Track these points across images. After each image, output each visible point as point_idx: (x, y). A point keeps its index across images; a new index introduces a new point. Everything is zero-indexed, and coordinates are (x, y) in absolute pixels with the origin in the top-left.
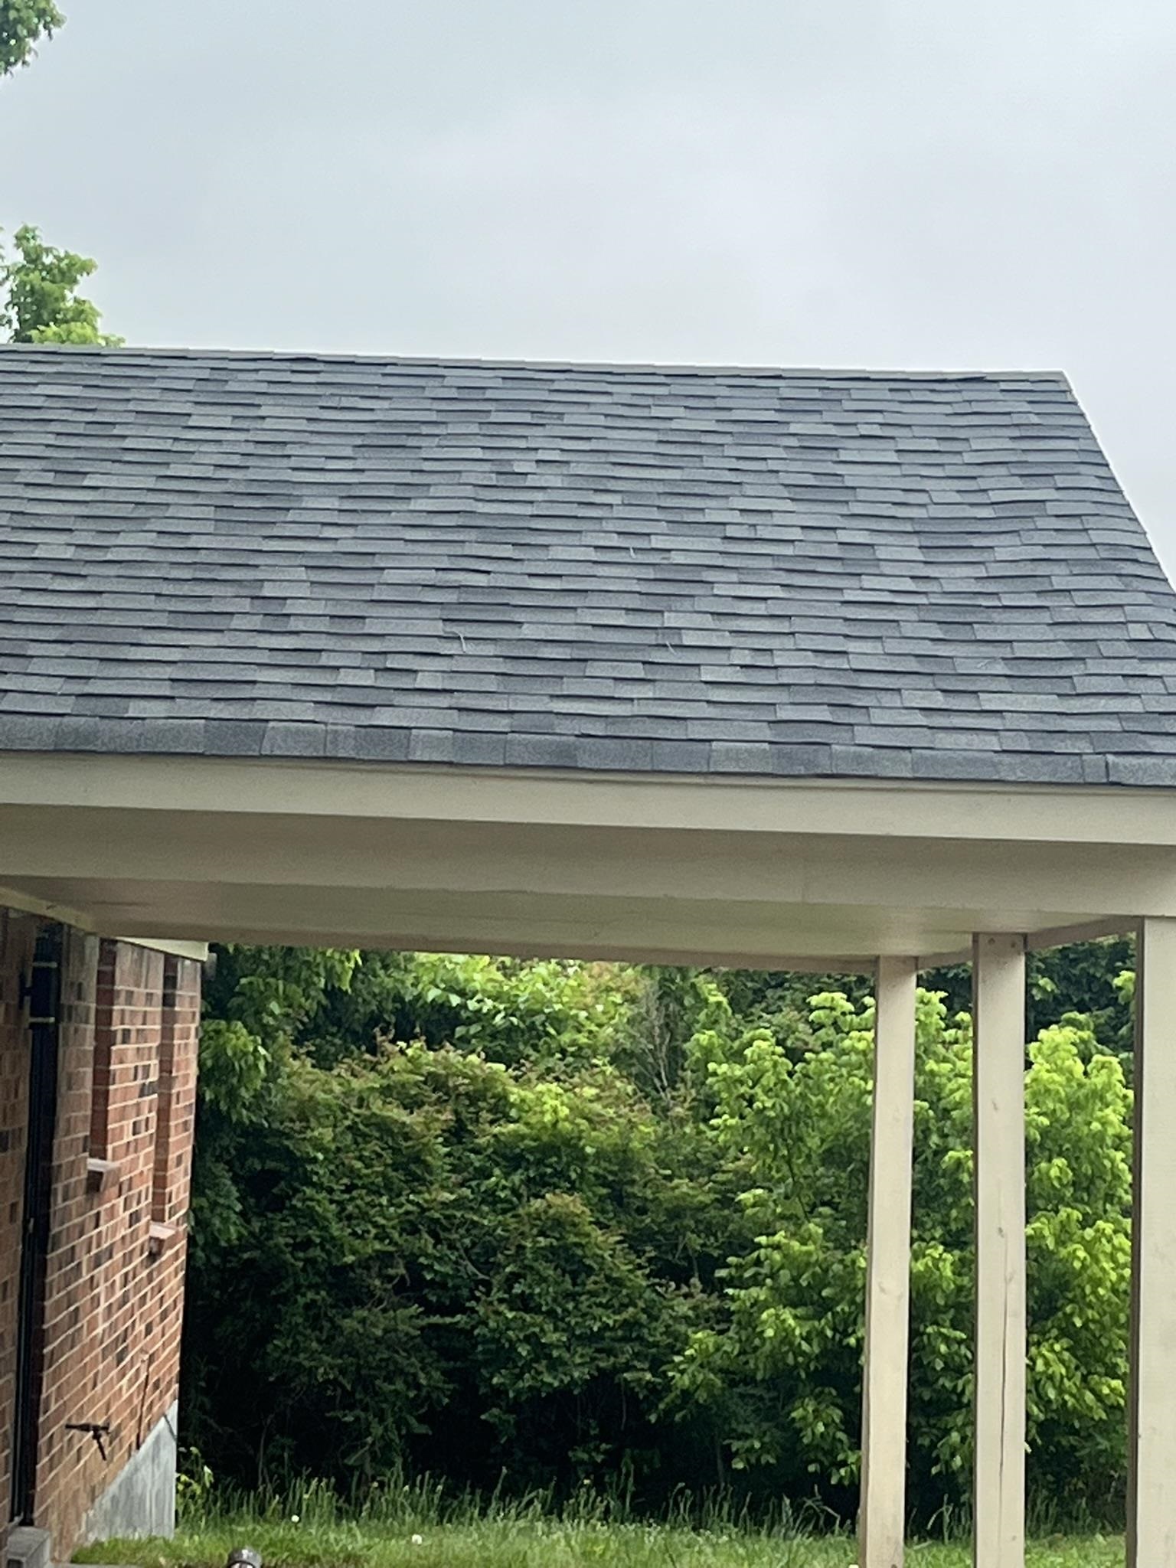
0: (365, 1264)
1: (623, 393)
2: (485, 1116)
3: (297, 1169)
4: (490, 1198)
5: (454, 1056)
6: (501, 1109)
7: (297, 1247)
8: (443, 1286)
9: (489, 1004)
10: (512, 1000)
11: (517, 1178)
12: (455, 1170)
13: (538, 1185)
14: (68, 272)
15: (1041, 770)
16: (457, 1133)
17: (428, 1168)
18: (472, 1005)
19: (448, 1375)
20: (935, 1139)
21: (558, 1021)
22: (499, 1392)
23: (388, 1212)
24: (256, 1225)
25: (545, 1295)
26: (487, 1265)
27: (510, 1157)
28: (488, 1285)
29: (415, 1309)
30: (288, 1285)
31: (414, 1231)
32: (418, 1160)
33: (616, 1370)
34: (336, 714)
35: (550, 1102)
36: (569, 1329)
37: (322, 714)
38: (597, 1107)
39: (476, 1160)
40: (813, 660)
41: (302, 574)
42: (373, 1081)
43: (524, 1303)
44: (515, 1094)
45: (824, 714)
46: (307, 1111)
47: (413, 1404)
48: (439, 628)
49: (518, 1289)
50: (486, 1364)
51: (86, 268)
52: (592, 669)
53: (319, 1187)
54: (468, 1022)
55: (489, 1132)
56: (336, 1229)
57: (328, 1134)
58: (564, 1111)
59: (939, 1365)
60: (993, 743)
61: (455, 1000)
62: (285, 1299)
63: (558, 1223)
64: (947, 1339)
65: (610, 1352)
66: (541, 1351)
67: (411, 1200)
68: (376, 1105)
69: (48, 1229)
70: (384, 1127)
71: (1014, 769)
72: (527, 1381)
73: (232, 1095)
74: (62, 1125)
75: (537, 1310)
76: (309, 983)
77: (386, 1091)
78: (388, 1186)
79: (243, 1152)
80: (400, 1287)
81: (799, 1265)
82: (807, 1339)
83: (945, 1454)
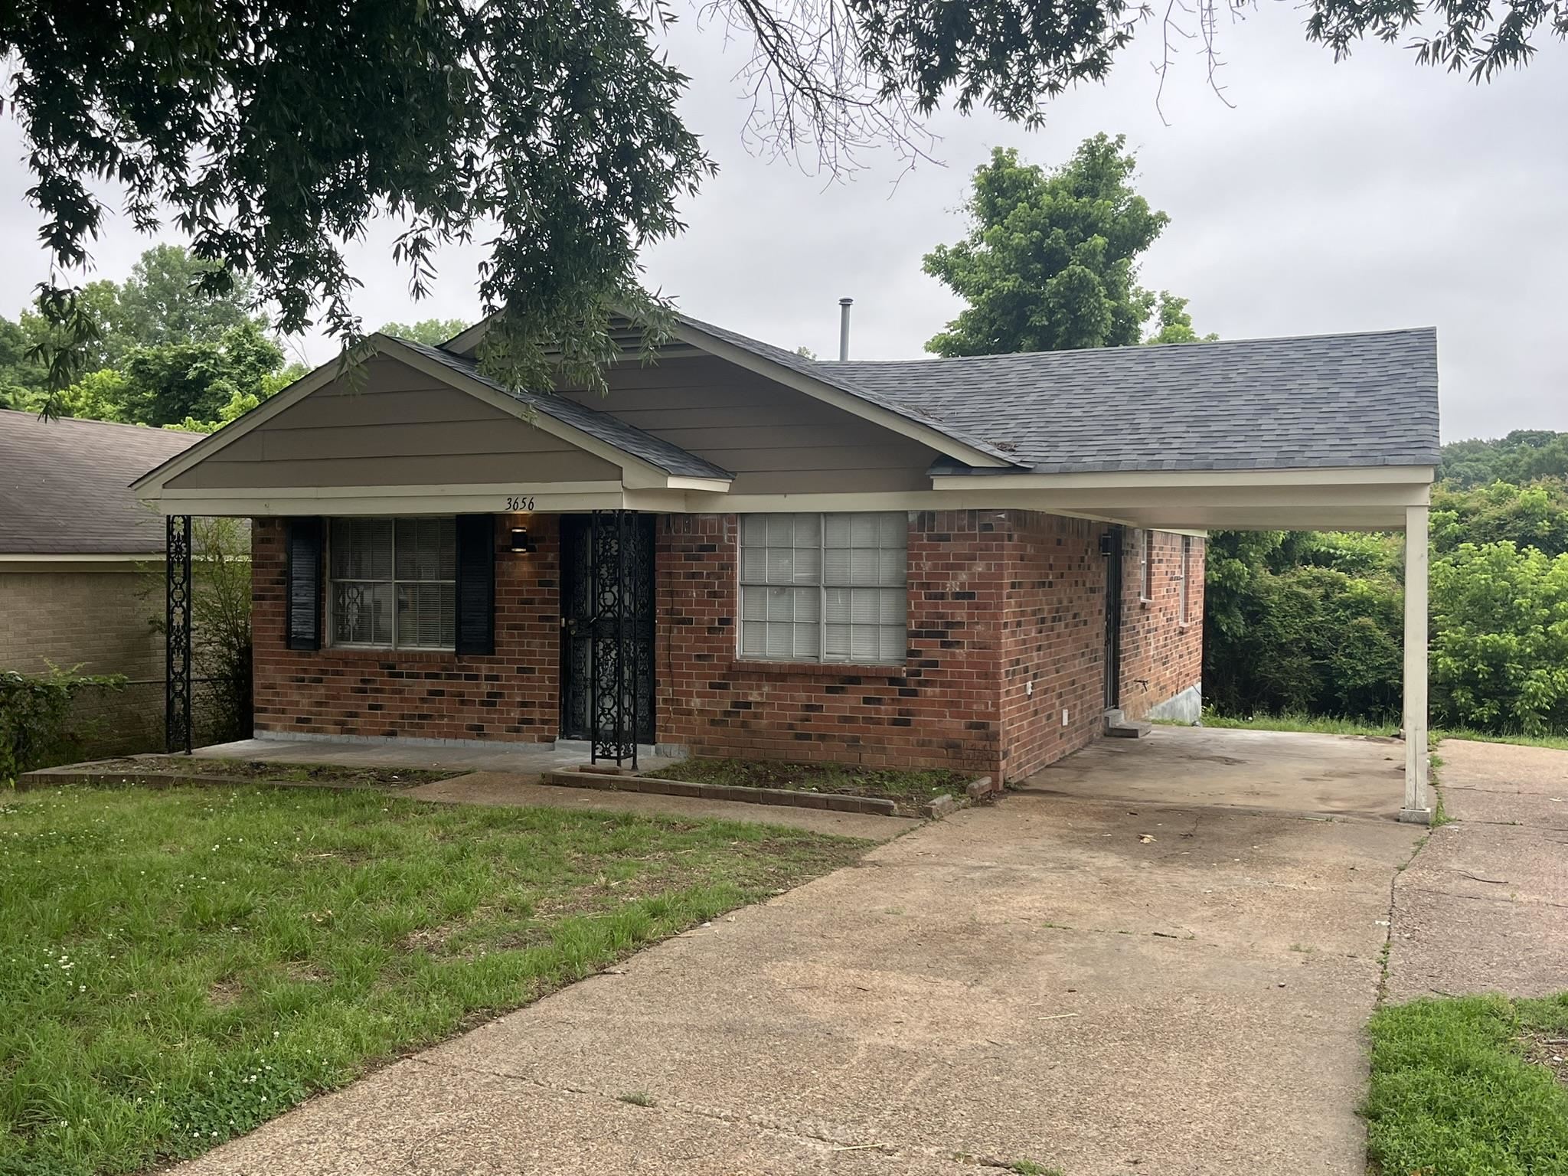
0: (1291, 642)
1: (1276, 347)
2: (1337, 591)
3: (1265, 610)
4: (1338, 619)
5: (1325, 570)
6: (1343, 588)
7: (1265, 636)
8: (1320, 650)
9: (1344, 552)
10: (1353, 550)
11: (1348, 612)
12: (1325, 610)
13: (1355, 615)
14: (1180, 304)
15: (1362, 462)
16: (1326, 597)
17: (1315, 610)
18: (1338, 552)
19: (1323, 681)
20: (1510, 595)
21: (1372, 557)
22: (1341, 687)
23: (1299, 624)
24: (1250, 629)
25: (1357, 653)
26: (1337, 643)
27: (1345, 605)
28: (1337, 650)
29: (1309, 658)
30: (1262, 650)
31: (1309, 631)
32: (1311, 606)
33: (1385, 679)
34: (1144, 457)
35: (1360, 585)
36: (1367, 665)
37: (1138, 458)
38: (1380, 587)
39: (1333, 606)
40: (1301, 431)
41: (1148, 415)
42: (1295, 579)
43: (1350, 656)
44: (1349, 582)
45: (1297, 448)
46: (1268, 590)
47: (1312, 690)
48: (1184, 429)
49: (1347, 651)
50: (1336, 677)
51: (1184, 302)
52: (1228, 439)
53: (1274, 616)
54: (1336, 559)
55: (1338, 596)
56: (1280, 630)
57: (1276, 598)
58: (1365, 589)
59: (1512, 678)
60: (1349, 454)
61: (1332, 551)
62: (1262, 654)
63: (1363, 628)
64: (1515, 669)
65: (1383, 673)
66: (1356, 672)
67: (1307, 621)
68: (1295, 588)
69: (1119, 618)
70: (1298, 595)
71: (1354, 462)
72: (1351, 683)
73: (1237, 584)
74: (1125, 587)
75: (1354, 658)
76: (1265, 546)
77: (1298, 583)
78: (1300, 616)
79: (1245, 604)
80: (1304, 650)
81: (1455, 642)
82: (1457, 668)
83: (1515, 710)
